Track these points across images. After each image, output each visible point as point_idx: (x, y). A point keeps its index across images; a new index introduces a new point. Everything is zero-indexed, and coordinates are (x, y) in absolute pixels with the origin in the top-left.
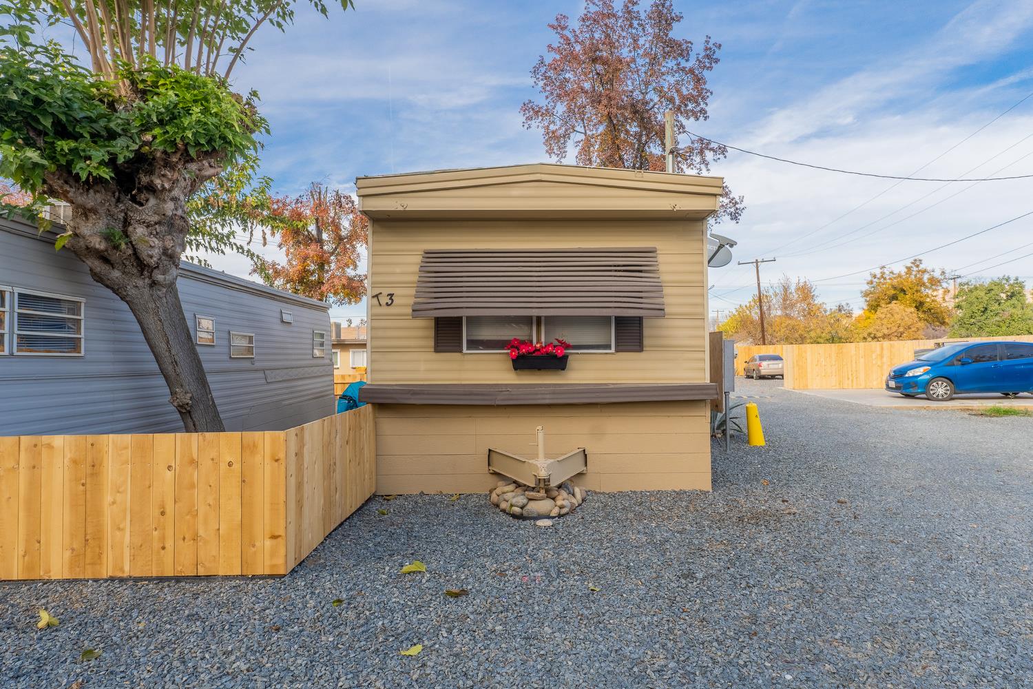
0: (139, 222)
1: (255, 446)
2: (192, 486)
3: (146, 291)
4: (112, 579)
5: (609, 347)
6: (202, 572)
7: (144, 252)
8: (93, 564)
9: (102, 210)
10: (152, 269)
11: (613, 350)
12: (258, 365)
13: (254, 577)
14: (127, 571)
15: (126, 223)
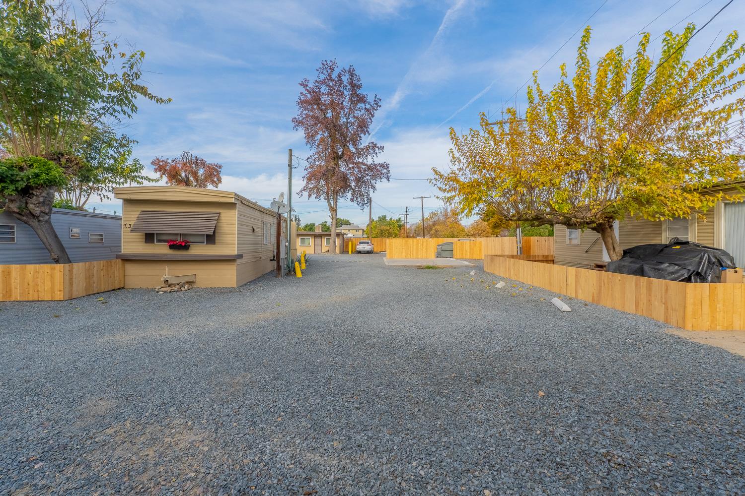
0: (31, 203)
1: (55, 268)
2: (37, 278)
3: (37, 223)
4: (14, 301)
5: (204, 243)
6: (40, 300)
7: (34, 212)
8: (9, 297)
9: (18, 200)
10: (38, 217)
11: (205, 244)
12: (105, 245)
13: (55, 301)
14: (19, 299)
15: (27, 203)
